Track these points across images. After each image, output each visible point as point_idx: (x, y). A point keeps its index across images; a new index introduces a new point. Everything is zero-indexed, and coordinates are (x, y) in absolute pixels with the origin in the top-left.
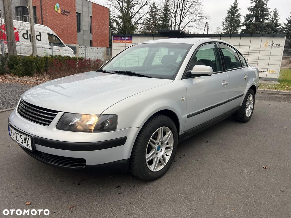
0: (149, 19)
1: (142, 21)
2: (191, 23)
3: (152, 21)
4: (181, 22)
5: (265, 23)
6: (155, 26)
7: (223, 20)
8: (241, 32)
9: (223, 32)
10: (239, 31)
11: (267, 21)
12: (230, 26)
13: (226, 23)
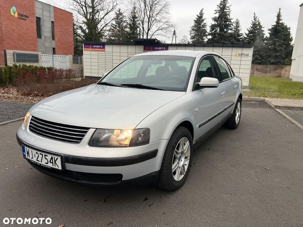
0: (115, 26)
1: (108, 28)
2: (159, 31)
3: (118, 28)
4: (149, 30)
5: (229, 33)
6: (121, 33)
7: (190, 29)
8: (207, 42)
9: (190, 41)
10: (206, 40)
11: (230, 31)
12: (197, 35)
13: (193, 32)
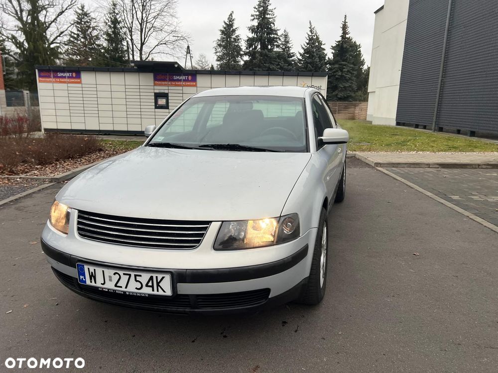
0: (75, 36)
1: (66, 39)
3: (82, 40)
4: (142, 44)
5: (275, 51)
6: (89, 48)
7: (215, 45)
8: (244, 65)
9: (216, 65)
10: (242, 63)
11: (276, 49)
12: (227, 54)
13: (219, 50)
